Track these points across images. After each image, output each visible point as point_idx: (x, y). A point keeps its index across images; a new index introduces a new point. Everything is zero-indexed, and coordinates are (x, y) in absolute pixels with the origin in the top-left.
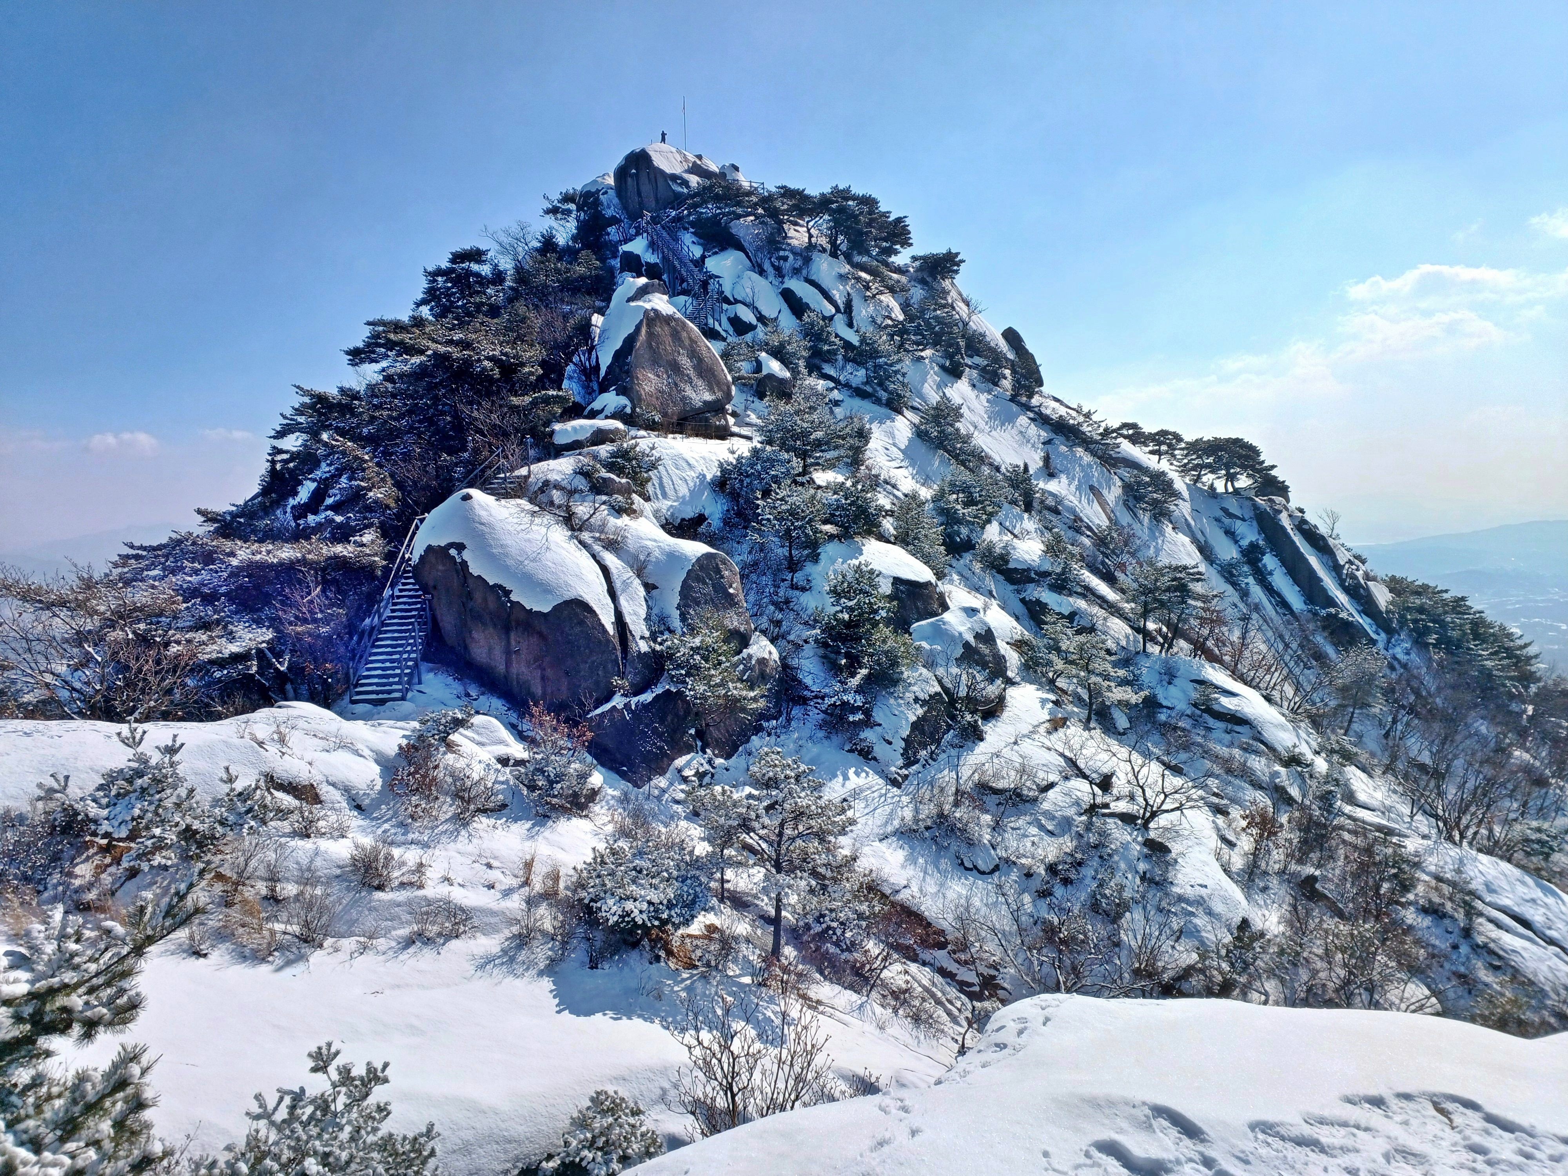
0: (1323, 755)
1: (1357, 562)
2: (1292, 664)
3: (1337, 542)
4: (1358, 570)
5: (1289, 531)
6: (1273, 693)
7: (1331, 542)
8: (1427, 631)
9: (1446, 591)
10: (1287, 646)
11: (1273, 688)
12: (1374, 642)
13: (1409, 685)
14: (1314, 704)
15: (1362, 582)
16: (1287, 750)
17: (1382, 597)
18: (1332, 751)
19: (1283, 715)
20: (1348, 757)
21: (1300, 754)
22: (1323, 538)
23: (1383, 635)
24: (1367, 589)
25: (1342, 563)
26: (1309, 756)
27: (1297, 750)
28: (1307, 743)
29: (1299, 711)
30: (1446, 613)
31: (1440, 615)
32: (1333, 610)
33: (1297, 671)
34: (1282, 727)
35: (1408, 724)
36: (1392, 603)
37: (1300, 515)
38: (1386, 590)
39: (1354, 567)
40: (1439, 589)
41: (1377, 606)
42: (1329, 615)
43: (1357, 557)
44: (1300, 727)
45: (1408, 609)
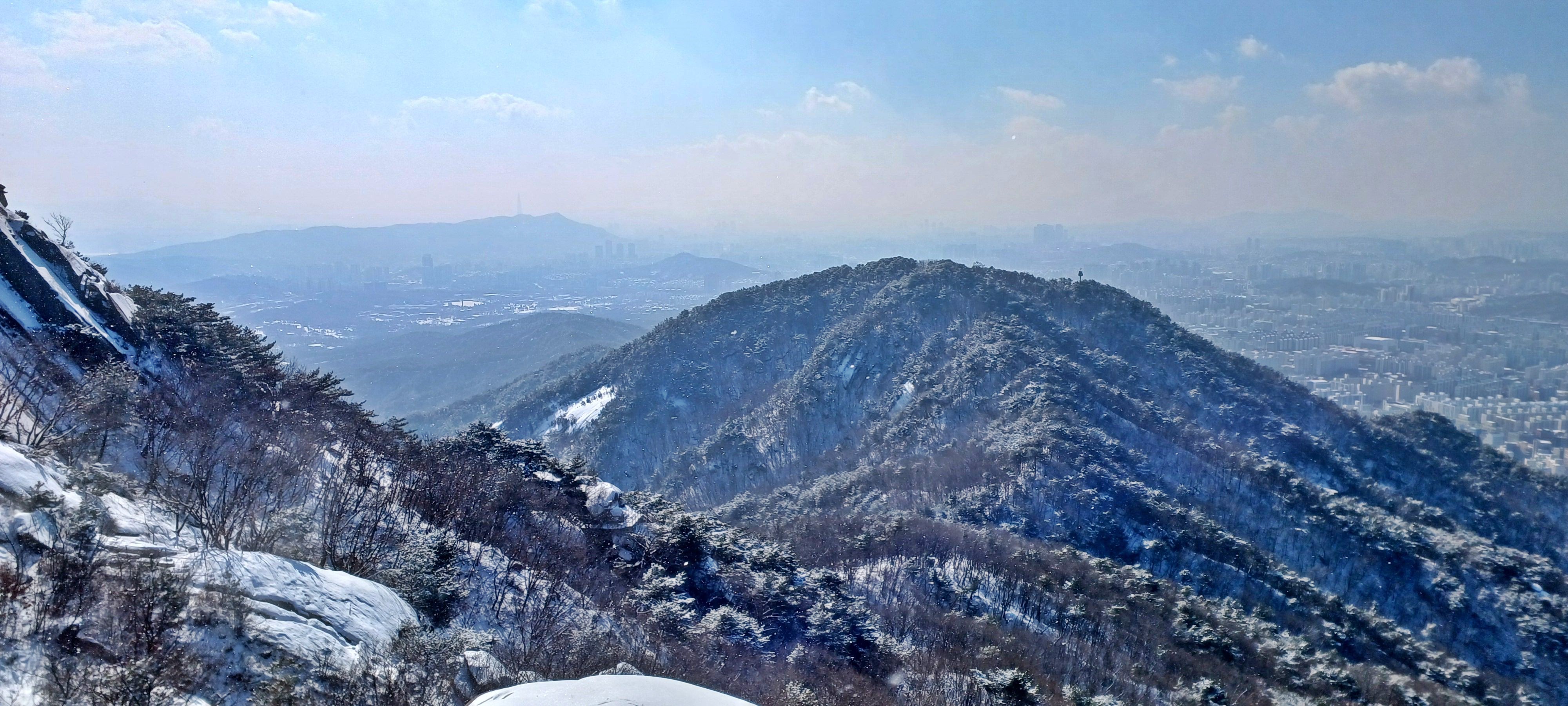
0: (76, 488)
1: (96, 272)
2: (28, 391)
3: (70, 251)
4: (98, 281)
5: (10, 238)
6: (7, 428)
7: (63, 250)
8: (176, 341)
9: (193, 299)
10: (20, 371)
11: (7, 422)
12: (121, 358)
13: (163, 398)
14: (60, 432)
15: (104, 294)
16: (30, 491)
17: (128, 308)
18: (86, 482)
19: (22, 452)
20: (105, 485)
21: (47, 492)
22: (54, 247)
23: (132, 349)
24: (110, 301)
25: (79, 274)
26: (58, 492)
27: (42, 489)
28: (54, 478)
29: (42, 444)
30: (194, 321)
31: (188, 324)
32: (72, 326)
33: (35, 398)
34: (21, 466)
35: (165, 438)
36: (138, 314)
37: (23, 220)
38: (131, 301)
39: (93, 278)
40: (185, 297)
41: (122, 319)
42: (69, 333)
43: (97, 267)
44: (44, 463)
45: (155, 319)
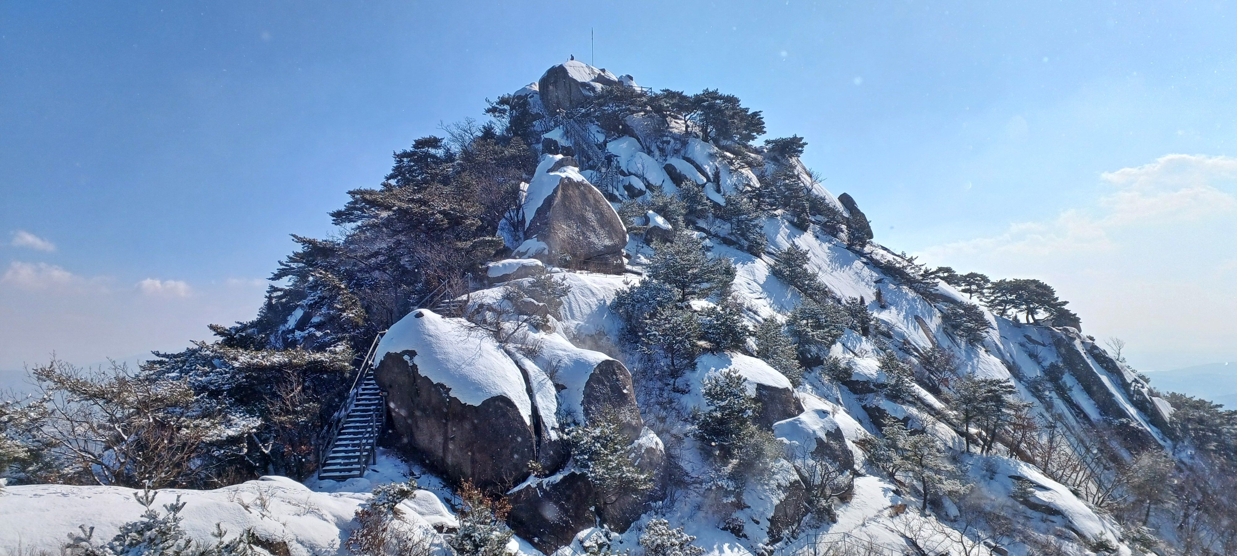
0: (1127, 542)
1: (1141, 381)
2: (1093, 465)
3: (1123, 364)
4: (1143, 387)
5: (1083, 354)
6: (1080, 488)
7: (1118, 364)
8: (1208, 440)
9: (1221, 406)
10: (1088, 450)
11: (1079, 486)
12: (1162, 448)
13: (1195, 484)
14: (1114, 499)
15: (1148, 397)
16: (1096, 537)
17: (1166, 410)
18: (1135, 540)
19: (1090, 507)
20: (1148, 545)
21: (1107, 540)
22: (1111, 361)
23: (1169, 442)
24: (1152, 403)
25: (1129, 382)
26: (1115, 543)
27: (1104, 537)
28: (1112, 532)
29: (1102, 505)
30: (1222, 424)
31: (1217, 426)
32: (1124, 420)
33: (1097, 471)
34: (1090, 518)
35: (1198, 519)
36: (1174, 415)
37: (1091, 341)
38: (1168, 405)
39: (1139, 385)
40: (1214, 404)
41: (1162, 418)
42: (1122, 424)
43: (1142, 377)
44: (1104, 518)
45: (1189, 420)
